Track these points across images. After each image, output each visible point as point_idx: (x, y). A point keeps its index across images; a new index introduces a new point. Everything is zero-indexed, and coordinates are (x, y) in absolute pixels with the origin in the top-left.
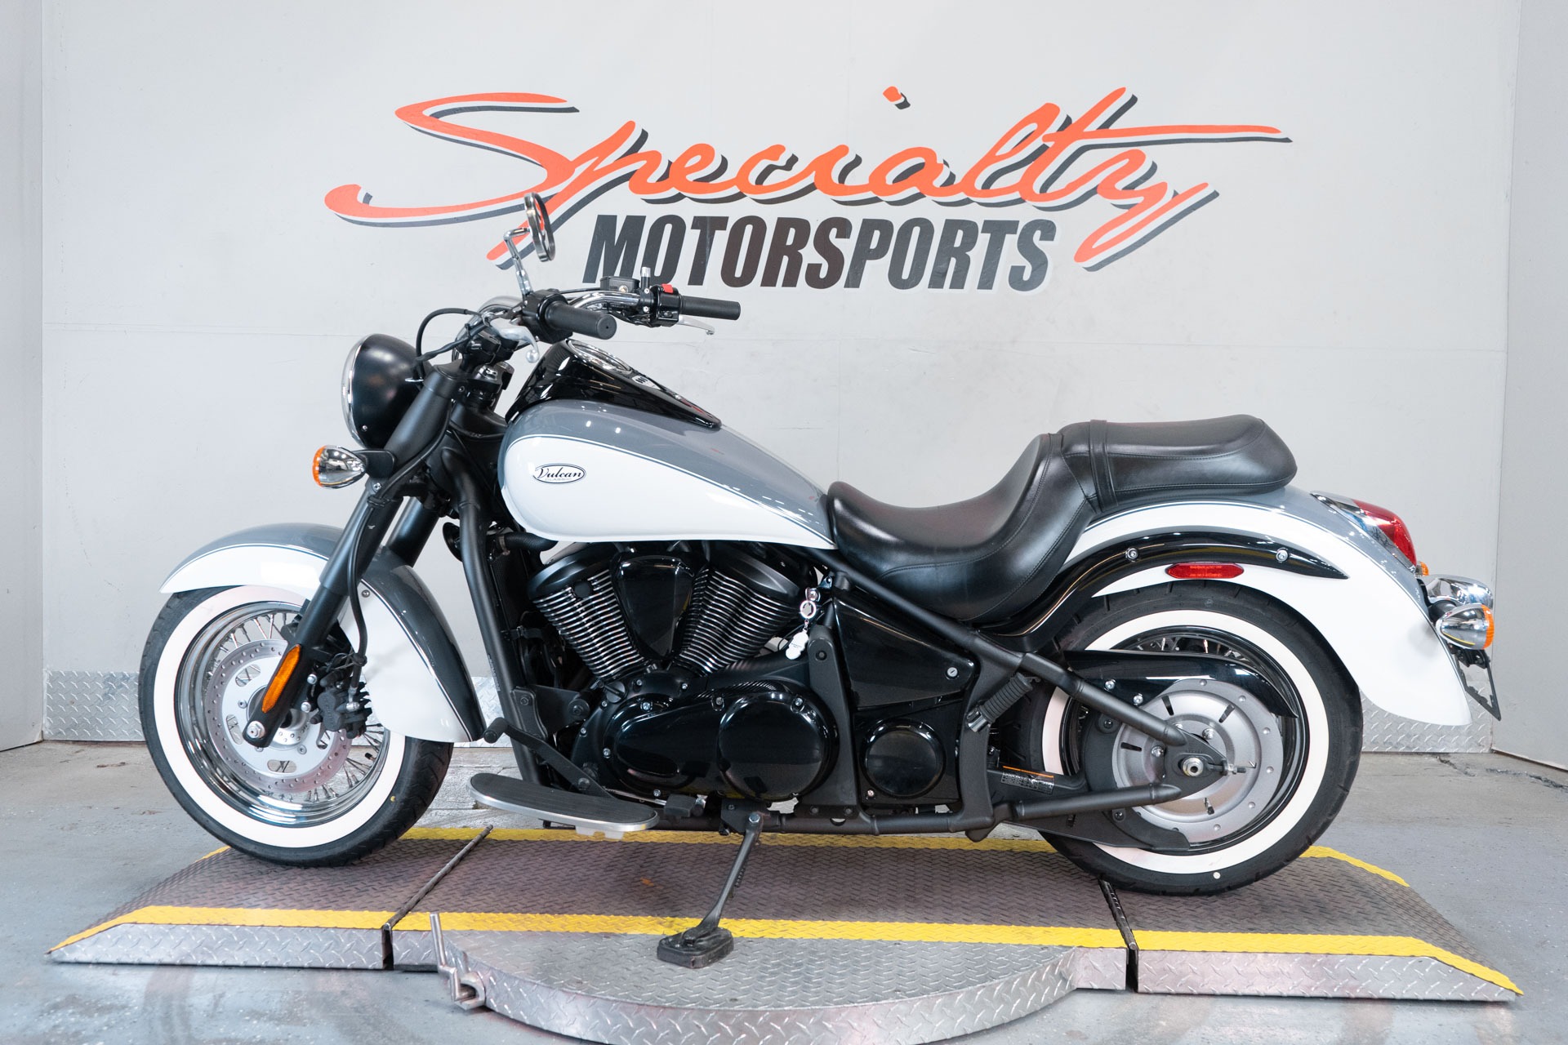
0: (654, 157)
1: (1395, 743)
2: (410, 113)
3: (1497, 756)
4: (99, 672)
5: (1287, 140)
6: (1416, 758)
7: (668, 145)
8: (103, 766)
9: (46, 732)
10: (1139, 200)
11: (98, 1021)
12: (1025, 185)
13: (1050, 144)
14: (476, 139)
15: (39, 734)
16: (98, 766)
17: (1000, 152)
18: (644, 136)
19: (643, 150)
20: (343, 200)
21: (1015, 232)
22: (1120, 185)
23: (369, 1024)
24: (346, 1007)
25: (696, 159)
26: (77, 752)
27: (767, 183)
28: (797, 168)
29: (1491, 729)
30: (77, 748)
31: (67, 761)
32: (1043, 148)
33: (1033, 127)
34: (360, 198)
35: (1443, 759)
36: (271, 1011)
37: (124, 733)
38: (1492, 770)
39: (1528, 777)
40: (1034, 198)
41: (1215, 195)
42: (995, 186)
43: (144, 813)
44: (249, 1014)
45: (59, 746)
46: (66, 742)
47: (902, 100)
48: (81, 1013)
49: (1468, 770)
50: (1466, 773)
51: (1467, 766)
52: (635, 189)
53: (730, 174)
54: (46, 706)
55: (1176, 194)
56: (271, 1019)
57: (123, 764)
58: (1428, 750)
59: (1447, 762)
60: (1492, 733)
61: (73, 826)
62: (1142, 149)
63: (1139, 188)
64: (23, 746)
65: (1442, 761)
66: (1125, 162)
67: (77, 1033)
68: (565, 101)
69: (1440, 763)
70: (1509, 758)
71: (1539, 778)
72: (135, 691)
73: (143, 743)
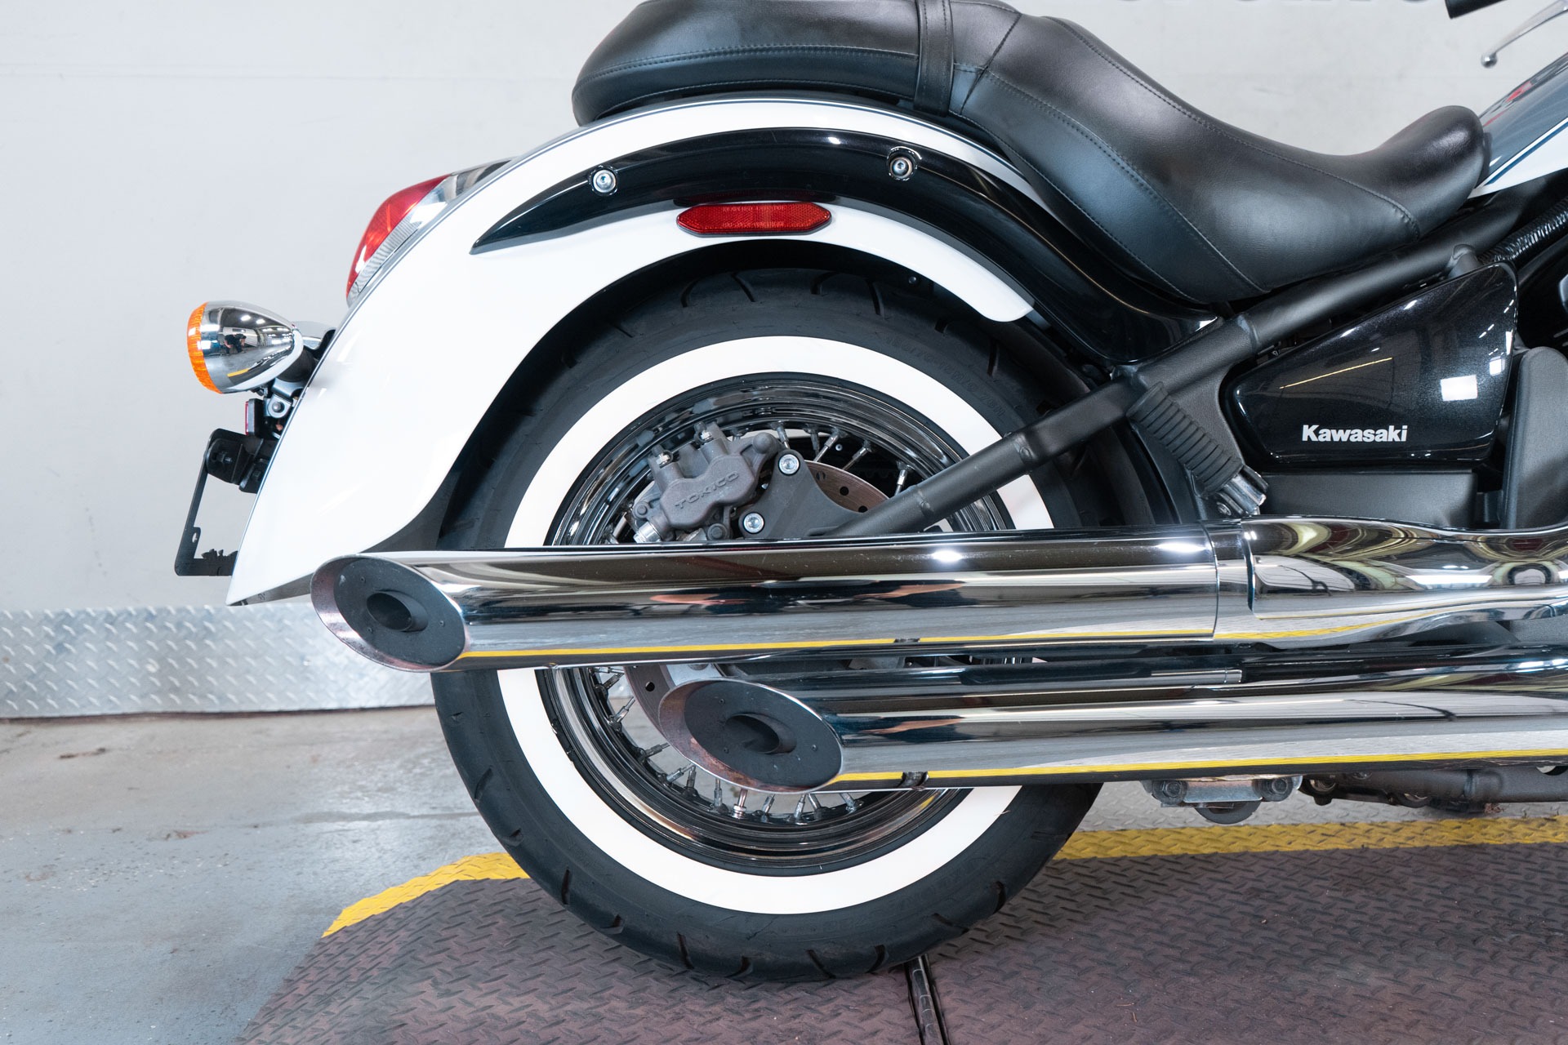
8: (70, 756)
16: (63, 757)
26: (20, 735)
30: (19, 729)
31: (7, 751)
37: (91, 703)
43: (169, 836)
57: (102, 750)
61: (48, 872)
72: (107, 638)
73: (124, 717)
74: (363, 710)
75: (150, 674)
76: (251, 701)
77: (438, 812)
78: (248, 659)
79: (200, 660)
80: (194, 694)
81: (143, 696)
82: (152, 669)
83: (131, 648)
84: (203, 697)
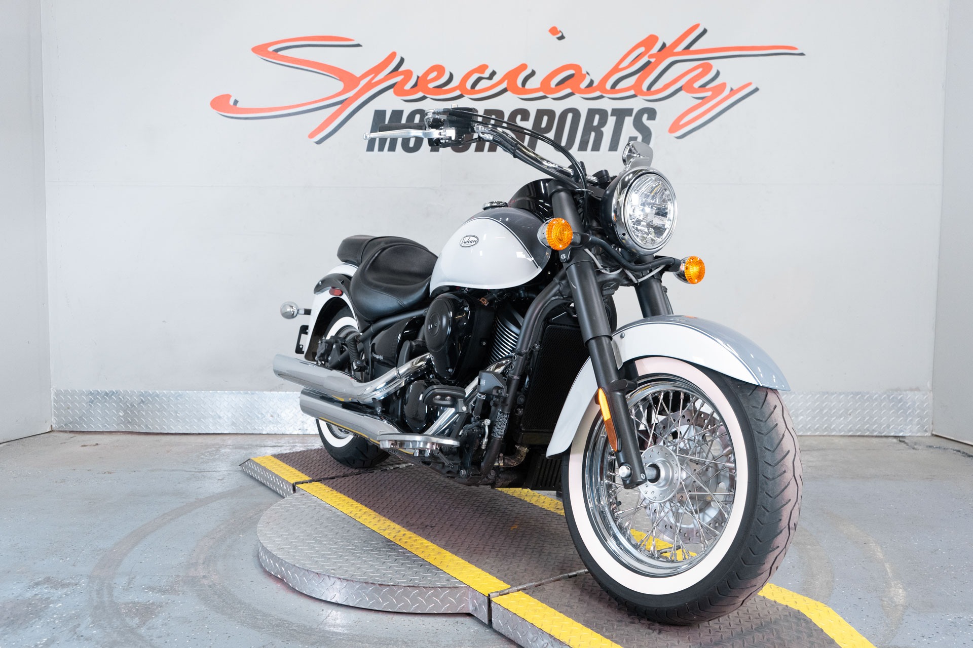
0: (408, 74)
1: (871, 430)
2: (260, 50)
3: (935, 438)
4: (84, 390)
5: (802, 54)
6: (884, 440)
7: (417, 66)
8: (85, 446)
9: (54, 426)
10: (709, 94)
11: (61, 592)
12: (637, 86)
13: (653, 60)
14: (301, 65)
15: (49, 427)
16: (82, 446)
17: (622, 66)
18: (402, 60)
19: (401, 69)
20: (222, 104)
21: (631, 115)
22: (697, 85)
23: (216, 594)
24: (204, 584)
25: (434, 74)
26: (71, 438)
27: (477, 88)
28: (496, 79)
29: (932, 421)
30: (72, 435)
31: (65, 443)
32: (648, 63)
33: (642, 49)
34: (231, 102)
35: (901, 439)
36: (160, 587)
37: (99, 427)
38: (930, 447)
39: (952, 451)
40: (643, 94)
41: (757, 90)
42: (619, 87)
43: (105, 473)
44: (147, 588)
45: (61, 434)
46: (66, 432)
47: (560, 35)
48: (51, 588)
49: (915, 447)
50: (914, 448)
51: (915, 444)
52: (397, 93)
53: (455, 83)
54: (53, 410)
55: (732, 90)
56: (160, 591)
57: (97, 444)
58: (892, 434)
59: (903, 442)
60: (932, 424)
61: (63, 481)
62: (710, 62)
63: (708, 87)
64: (40, 434)
65: (900, 441)
66: (700, 70)
67: (48, 598)
68: (353, 40)
69: (899, 442)
70: (943, 439)
71: (959, 451)
72: (105, 402)
73: (111, 432)
74: (199, 434)
75: (120, 416)
76: (157, 429)
77: (196, 470)
78: (156, 412)
79: (139, 412)
80: (136, 425)
81: (118, 425)
82: (121, 414)
83: (114, 406)
84: (139, 426)
